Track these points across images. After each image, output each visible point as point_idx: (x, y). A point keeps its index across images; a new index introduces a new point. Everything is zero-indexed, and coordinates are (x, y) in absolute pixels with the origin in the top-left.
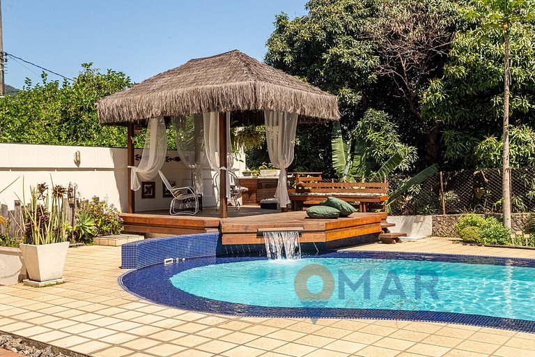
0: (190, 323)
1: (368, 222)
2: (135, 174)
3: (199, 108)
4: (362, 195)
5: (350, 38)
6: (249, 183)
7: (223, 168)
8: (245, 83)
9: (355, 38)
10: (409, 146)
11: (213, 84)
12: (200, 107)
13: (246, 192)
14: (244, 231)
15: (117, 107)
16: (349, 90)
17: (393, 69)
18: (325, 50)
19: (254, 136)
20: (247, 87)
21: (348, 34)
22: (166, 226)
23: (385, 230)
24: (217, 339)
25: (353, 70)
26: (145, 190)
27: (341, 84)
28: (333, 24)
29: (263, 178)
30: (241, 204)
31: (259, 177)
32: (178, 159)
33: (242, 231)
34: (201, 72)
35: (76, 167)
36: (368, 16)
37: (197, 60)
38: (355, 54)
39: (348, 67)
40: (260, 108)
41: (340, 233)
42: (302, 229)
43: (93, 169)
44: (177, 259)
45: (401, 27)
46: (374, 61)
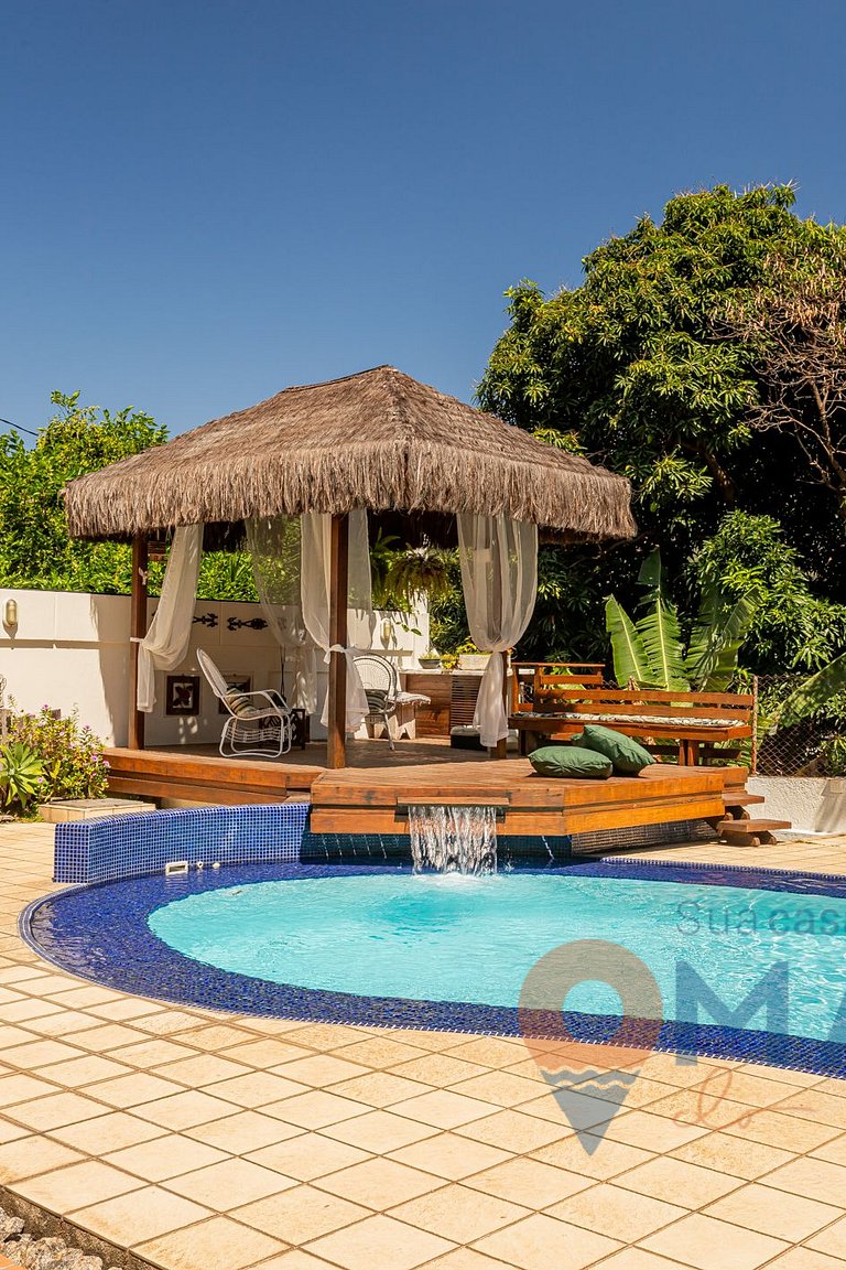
0: (115, 1026)
1: (686, 790)
2: (147, 655)
3: (279, 503)
4: (686, 722)
5: (683, 337)
6: (433, 685)
7: (337, 648)
8: (383, 445)
9: (696, 338)
10: (831, 603)
11: (313, 446)
12: (283, 499)
13: (425, 707)
14: (364, 802)
15: (107, 498)
16: (681, 464)
17: (796, 416)
18: (621, 367)
19: (434, 572)
20: (388, 454)
21: (678, 329)
22: (202, 783)
23: (737, 812)
24: (147, 1071)
25: (688, 415)
26: (176, 696)
27: (659, 450)
28: (640, 305)
29: (467, 673)
30: (412, 734)
31: (455, 672)
32: (258, 624)
33: (358, 802)
34: (298, 418)
35: (7, 637)
36: (729, 284)
37: (298, 390)
38: (693, 374)
39: (674, 409)
40: (415, 505)
41: (605, 815)
42: (505, 802)
43: (47, 644)
44: (200, 864)
45: (809, 312)
46: (744, 395)
